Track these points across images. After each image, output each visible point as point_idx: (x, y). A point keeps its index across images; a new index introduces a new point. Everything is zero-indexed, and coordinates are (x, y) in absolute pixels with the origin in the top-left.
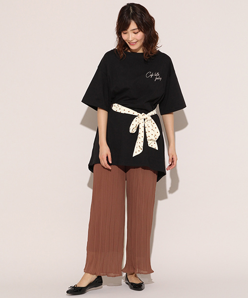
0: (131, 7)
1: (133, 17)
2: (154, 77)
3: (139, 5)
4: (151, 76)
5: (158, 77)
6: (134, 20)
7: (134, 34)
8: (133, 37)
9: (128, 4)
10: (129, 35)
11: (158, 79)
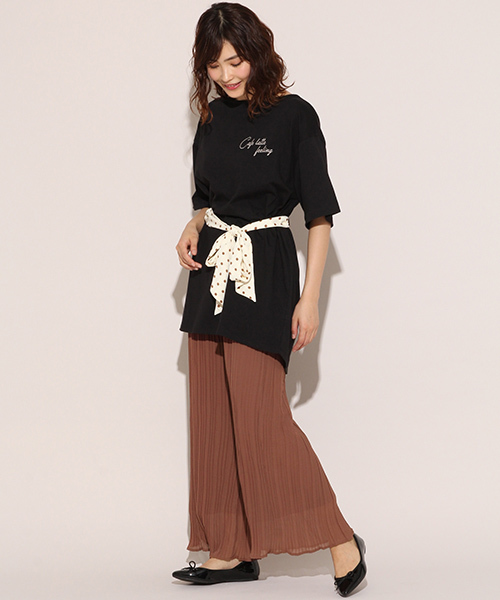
0: (221, 13)
1: (227, 32)
2: (255, 147)
3: (237, 6)
4: (250, 145)
5: (262, 147)
6: (228, 39)
7: (232, 67)
8: (231, 73)
9: (214, 6)
10: (222, 71)
11: (261, 151)
